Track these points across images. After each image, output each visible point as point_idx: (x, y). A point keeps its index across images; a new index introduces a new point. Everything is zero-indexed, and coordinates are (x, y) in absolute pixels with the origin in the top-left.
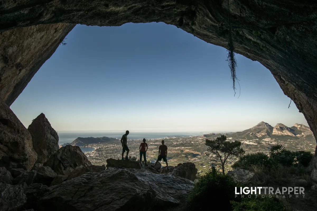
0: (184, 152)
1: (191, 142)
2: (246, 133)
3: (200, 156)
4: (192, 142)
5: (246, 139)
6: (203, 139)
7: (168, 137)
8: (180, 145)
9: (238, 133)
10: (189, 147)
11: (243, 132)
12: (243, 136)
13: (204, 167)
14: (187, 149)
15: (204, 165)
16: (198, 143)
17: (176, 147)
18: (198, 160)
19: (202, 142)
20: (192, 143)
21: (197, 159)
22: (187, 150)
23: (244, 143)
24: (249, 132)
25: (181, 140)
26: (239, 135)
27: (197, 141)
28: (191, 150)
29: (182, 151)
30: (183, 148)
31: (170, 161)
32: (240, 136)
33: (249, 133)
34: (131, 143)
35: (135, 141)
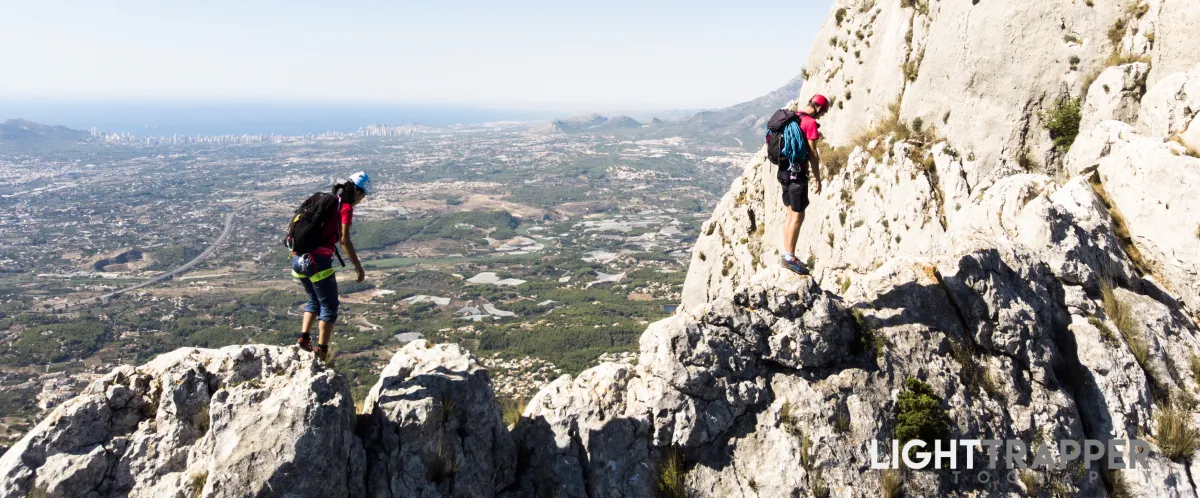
0: (465, 209)
1: (493, 153)
2: (741, 116)
3: (541, 228)
4: (503, 158)
5: (739, 145)
6: (552, 142)
7: (379, 126)
8: (444, 168)
9: (705, 114)
10: (488, 180)
11: (729, 110)
12: (728, 133)
13: (564, 284)
14: (476, 191)
15: (559, 274)
16: (530, 163)
17: (421, 179)
18: (533, 245)
19: (549, 155)
20: (500, 162)
21: (528, 241)
22: (480, 199)
23: (730, 164)
24: (753, 116)
25: (445, 143)
26: (712, 128)
27: (523, 152)
28: (501, 196)
29: (454, 201)
30: (459, 184)
31: (400, 256)
32: (712, 133)
33: (753, 122)
34: (184, 158)
35: (199, 146)
